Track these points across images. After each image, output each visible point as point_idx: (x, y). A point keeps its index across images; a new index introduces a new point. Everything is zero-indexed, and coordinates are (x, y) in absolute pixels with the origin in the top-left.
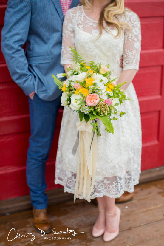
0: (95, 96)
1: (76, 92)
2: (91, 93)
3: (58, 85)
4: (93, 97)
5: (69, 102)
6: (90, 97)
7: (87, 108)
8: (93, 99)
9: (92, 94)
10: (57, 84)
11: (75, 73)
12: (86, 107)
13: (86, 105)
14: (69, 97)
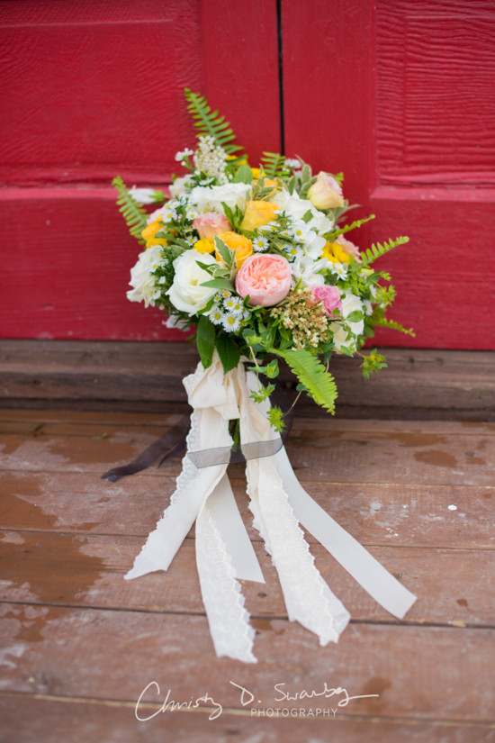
0: (279, 264)
1: (199, 244)
2: (263, 252)
3: (128, 218)
4: (269, 270)
5: (163, 280)
6: (257, 267)
7: (237, 308)
8: (266, 275)
9: (268, 255)
10: (125, 215)
11: (203, 183)
12: (235, 300)
13: (234, 295)
14: (167, 261)
